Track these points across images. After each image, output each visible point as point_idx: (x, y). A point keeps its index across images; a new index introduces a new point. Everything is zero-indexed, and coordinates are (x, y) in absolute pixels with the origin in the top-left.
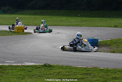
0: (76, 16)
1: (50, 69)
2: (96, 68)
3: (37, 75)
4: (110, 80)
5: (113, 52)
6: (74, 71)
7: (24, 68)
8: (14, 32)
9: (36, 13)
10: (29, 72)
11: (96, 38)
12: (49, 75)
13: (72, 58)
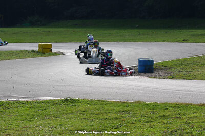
0: (133, 27)
1: (72, 106)
2: (139, 102)
3: (52, 114)
4: (156, 120)
5: (173, 78)
6: (106, 107)
7: (36, 105)
8: (38, 52)
9: (76, 25)
10: (42, 110)
11: (150, 59)
12: (70, 115)
13: (110, 88)
